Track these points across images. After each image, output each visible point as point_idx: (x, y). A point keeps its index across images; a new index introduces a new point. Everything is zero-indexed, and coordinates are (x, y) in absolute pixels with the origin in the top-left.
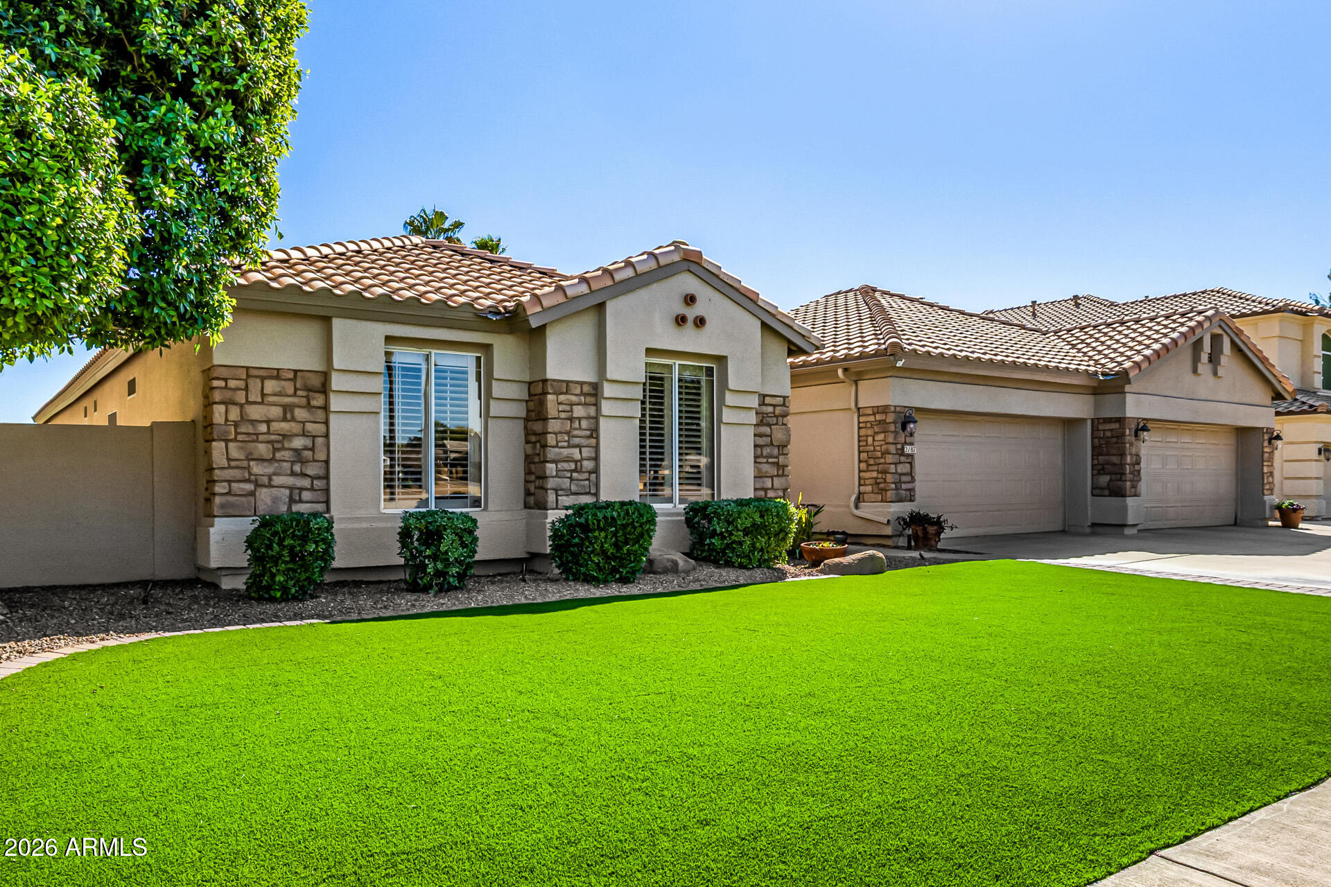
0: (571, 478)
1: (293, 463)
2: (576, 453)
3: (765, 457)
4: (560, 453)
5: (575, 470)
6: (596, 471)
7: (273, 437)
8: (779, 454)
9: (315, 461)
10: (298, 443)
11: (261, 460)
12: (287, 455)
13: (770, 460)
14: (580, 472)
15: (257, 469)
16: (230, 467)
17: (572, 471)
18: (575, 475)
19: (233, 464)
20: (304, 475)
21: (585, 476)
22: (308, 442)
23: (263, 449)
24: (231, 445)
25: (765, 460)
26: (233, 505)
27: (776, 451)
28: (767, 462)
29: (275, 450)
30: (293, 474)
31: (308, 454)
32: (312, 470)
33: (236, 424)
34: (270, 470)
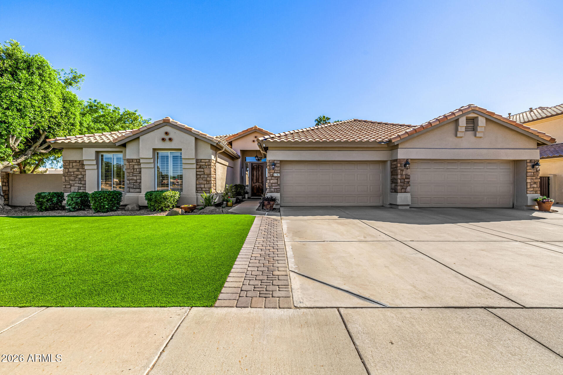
0: (133, 184)
1: (79, 181)
2: (135, 178)
3: (202, 178)
4: (129, 178)
5: (135, 182)
6: (140, 183)
7: (75, 175)
8: (207, 177)
9: (83, 180)
10: (80, 176)
11: (72, 180)
12: (77, 179)
13: (203, 179)
14: (137, 182)
15: (71, 182)
16: (66, 182)
17: (134, 183)
18: (135, 183)
19: (66, 181)
20: (81, 183)
21: (138, 184)
22: (82, 176)
23: (72, 178)
24: (66, 177)
25: (202, 179)
26: (66, 190)
27: (206, 176)
28: (202, 180)
29: (75, 178)
30: (79, 183)
31: (82, 179)
32: (83, 182)
33: (67, 173)
34: (74, 183)
